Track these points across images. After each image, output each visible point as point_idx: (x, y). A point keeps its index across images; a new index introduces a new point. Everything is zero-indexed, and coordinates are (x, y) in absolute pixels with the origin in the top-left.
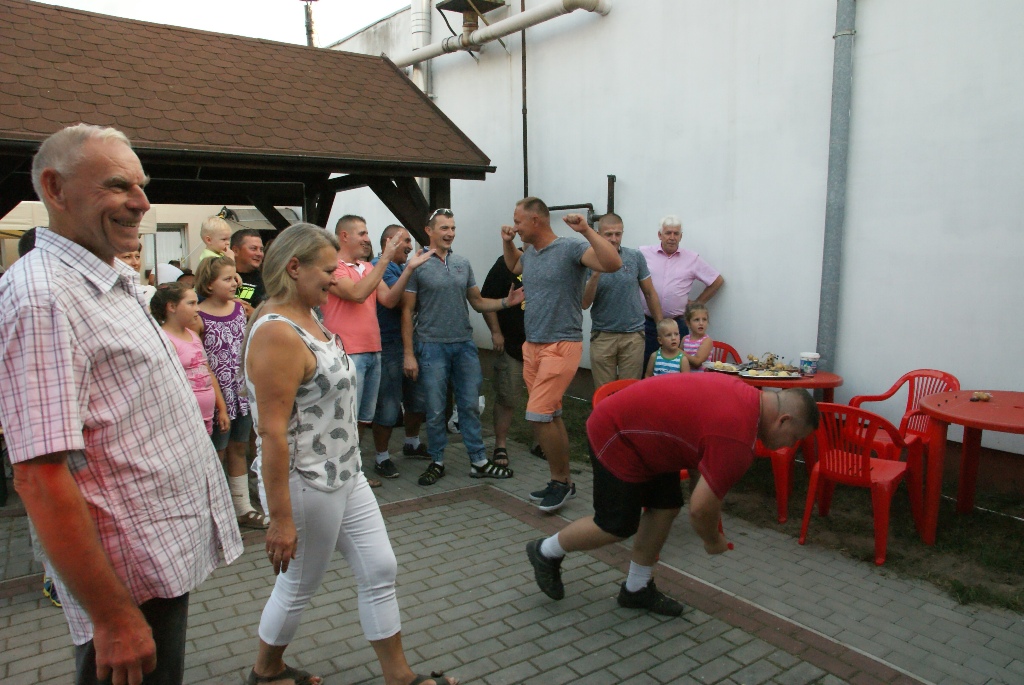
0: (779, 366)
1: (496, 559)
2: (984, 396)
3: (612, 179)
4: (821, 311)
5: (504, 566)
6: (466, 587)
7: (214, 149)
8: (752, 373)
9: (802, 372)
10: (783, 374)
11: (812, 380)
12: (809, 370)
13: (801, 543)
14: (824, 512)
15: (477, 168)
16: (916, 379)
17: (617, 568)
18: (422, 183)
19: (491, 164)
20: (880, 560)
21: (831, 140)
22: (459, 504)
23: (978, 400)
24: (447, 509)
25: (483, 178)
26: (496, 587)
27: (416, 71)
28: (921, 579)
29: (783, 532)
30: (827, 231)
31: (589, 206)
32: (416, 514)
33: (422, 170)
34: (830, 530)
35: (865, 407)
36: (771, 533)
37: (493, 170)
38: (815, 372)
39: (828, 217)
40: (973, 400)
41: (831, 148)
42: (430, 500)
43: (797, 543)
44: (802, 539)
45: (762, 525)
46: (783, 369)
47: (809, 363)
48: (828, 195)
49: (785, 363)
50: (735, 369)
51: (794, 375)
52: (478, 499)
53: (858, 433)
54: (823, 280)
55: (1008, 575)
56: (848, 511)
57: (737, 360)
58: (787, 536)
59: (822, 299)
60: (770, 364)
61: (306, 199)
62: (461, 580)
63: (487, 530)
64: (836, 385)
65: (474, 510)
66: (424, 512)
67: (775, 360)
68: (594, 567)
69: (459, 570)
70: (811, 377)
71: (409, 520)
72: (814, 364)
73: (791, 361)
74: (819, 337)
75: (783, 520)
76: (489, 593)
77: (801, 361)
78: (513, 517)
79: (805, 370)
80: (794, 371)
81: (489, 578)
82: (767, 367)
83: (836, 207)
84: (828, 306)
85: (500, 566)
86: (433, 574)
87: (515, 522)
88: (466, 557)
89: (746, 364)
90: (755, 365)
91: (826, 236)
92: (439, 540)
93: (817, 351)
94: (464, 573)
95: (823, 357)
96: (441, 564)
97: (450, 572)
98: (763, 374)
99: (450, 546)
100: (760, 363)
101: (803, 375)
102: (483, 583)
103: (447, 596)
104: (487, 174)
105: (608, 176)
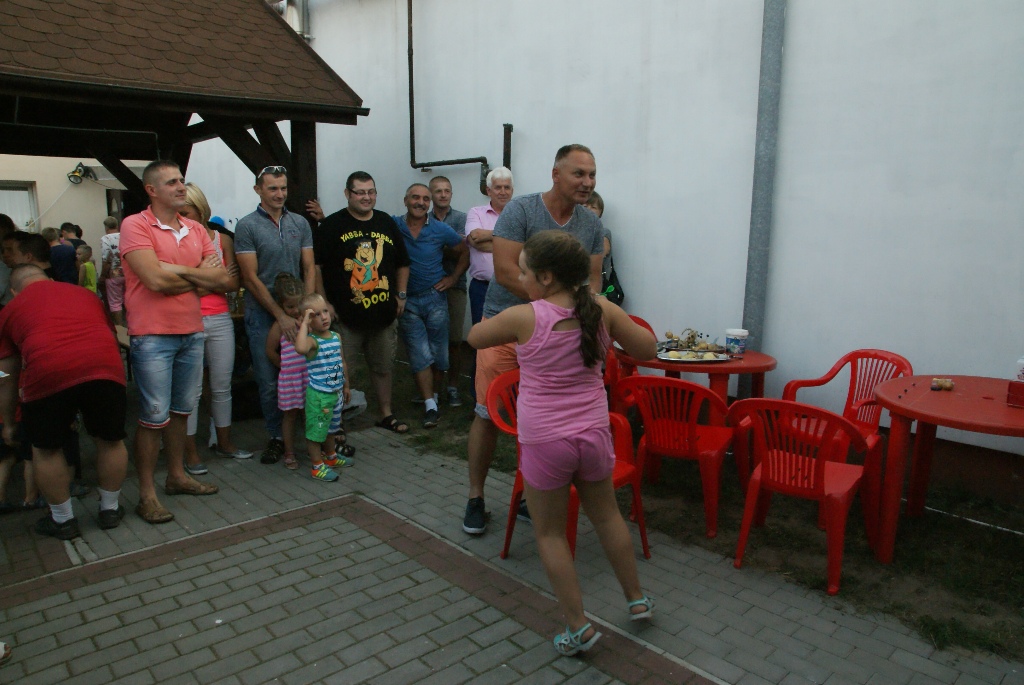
0: (703, 345)
2: (948, 383)
3: (508, 129)
4: (748, 280)
5: (365, 620)
6: (310, 657)
8: (673, 356)
9: (728, 351)
10: (709, 356)
11: (743, 364)
12: (736, 349)
13: (736, 566)
14: (759, 520)
15: (348, 110)
16: (859, 360)
18: (284, 127)
19: (364, 106)
20: (833, 588)
21: (761, 82)
22: (316, 525)
23: (939, 389)
24: (300, 532)
25: (354, 122)
27: (290, 7)
28: (884, 612)
29: (716, 549)
30: (755, 188)
31: (483, 160)
32: (261, 542)
33: (283, 111)
34: (768, 544)
35: (804, 397)
36: (697, 551)
37: (366, 112)
38: (743, 352)
39: (757, 171)
40: (933, 389)
42: (282, 520)
43: (732, 566)
44: (738, 562)
45: (687, 542)
46: (707, 350)
47: (736, 341)
48: (757, 145)
49: (709, 342)
51: (723, 357)
52: (342, 516)
53: (795, 424)
54: (750, 245)
55: (980, 602)
56: (786, 518)
58: (717, 557)
59: (749, 267)
60: (691, 343)
61: (159, 151)
62: (305, 646)
63: (347, 562)
64: (769, 368)
65: (335, 533)
66: (272, 538)
67: (698, 339)
68: (481, 616)
69: (305, 628)
70: (740, 359)
71: (250, 551)
72: (742, 343)
73: (716, 340)
74: (745, 310)
75: (712, 533)
76: (341, 666)
77: (728, 339)
78: (385, 542)
79: (732, 350)
80: (721, 352)
81: (343, 640)
82: (689, 347)
83: (766, 160)
84: (756, 275)
85: (360, 620)
86: (269, 637)
87: (385, 549)
88: (316, 608)
89: (663, 343)
90: (674, 345)
91: (754, 194)
92: (284, 581)
93: (744, 327)
94: (311, 634)
95: (751, 334)
96: (282, 619)
97: (292, 632)
98: (686, 356)
99: (297, 590)
100: (680, 343)
101: (732, 357)
102: (334, 648)
103: (282, 675)
104: (359, 117)
105: (504, 125)
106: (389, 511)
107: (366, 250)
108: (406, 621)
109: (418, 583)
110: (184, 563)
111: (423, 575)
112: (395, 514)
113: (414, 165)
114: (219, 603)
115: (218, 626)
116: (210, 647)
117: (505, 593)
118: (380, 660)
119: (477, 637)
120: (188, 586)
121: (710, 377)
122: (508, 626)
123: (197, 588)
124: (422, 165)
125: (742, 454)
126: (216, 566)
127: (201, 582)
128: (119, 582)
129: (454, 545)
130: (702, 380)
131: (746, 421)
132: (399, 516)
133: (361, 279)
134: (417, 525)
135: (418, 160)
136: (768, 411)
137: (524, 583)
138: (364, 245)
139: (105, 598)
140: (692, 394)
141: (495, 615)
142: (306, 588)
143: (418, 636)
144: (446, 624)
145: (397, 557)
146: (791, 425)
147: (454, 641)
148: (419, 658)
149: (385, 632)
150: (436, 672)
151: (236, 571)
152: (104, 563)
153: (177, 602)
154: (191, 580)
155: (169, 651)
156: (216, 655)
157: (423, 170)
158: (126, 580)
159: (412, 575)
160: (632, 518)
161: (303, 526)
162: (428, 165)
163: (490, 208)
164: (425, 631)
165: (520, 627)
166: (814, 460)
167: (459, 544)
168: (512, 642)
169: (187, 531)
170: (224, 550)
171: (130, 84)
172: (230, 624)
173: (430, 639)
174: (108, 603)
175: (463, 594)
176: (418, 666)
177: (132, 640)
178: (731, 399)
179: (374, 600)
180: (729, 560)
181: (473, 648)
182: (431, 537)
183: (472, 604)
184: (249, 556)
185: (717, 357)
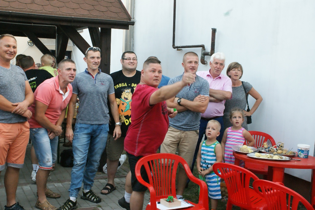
0: (279, 151)
3: (214, 31)
8: (257, 155)
10: (275, 157)
15: (126, 23)
19: (132, 20)
31: (203, 46)
37: (133, 24)
47: (302, 151)
50: (250, 151)
79: (300, 156)
80: (287, 156)
98: (264, 156)
104: (130, 26)
105: (212, 29)
107: (127, 94)
113: (174, 47)
124: (177, 47)
133: (123, 110)
135: (176, 45)
138: (126, 91)
157: (178, 50)
163: (209, 74)
185: (281, 158)
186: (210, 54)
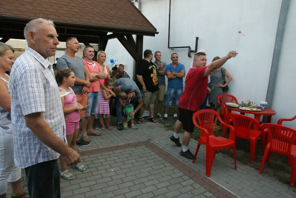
0: (253, 106)
1: (148, 172)
3: (197, 38)
4: (268, 87)
5: (151, 175)
6: (136, 183)
7: (62, 22)
8: (243, 108)
9: (261, 108)
10: (255, 109)
11: (265, 112)
12: (263, 108)
13: (259, 173)
14: (267, 160)
15: (153, 32)
17: (192, 179)
18: (134, 36)
19: (157, 31)
21: (278, 26)
22: (138, 147)
24: (134, 149)
25: (154, 36)
26: (147, 184)
27: (136, 2)
29: (253, 167)
30: (273, 59)
31: (189, 47)
32: (123, 150)
33: (135, 32)
34: (270, 167)
35: (285, 124)
36: (248, 167)
37: (158, 33)
38: (265, 109)
39: (274, 54)
41: (278, 29)
42: (129, 145)
43: (258, 173)
44: (260, 171)
45: (244, 163)
46: (254, 107)
47: (264, 105)
48: (275, 46)
49: (255, 105)
50: (237, 106)
51: (259, 110)
52: (145, 145)
53: (282, 133)
54: (270, 76)
56: (276, 160)
57: (237, 102)
58: (254, 169)
59: (269, 83)
60: (249, 105)
61: (99, 41)
62: (135, 180)
63: (147, 159)
64: (274, 114)
65: (143, 150)
66: (126, 150)
67: (251, 104)
68: (183, 177)
69: (135, 175)
70: (264, 111)
71: (120, 152)
72: (265, 106)
73: (257, 104)
74: (267, 96)
75: (252, 162)
76: (145, 186)
77: (261, 104)
78: (157, 154)
80: (259, 108)
81: (145, 180)
82: (248, 106)
83: (277, 50)
84: (271, 86)
85: (150, 175)
86: (126, 176)
87: (157, 156)
88: (138, 170)
89: (241, 104)
90: (244, 105)
91: (273, 61)
92: (130, 162)
93: (266, 101)
94: (137, 177)
95: (268, 103)
96: (129, 172)
97: (132, 176)
98: (248, 109)
99: (133, 165)
100: (246, 104)
101: (262, 110)
102: (143, 182)
103: (129, 187)
104: (156, 34)
105: (196, 37)
106: (158, 145)
108: (162, 177)
109: (166, 166)
110: (103, 154)
111: (167, 164)
112: (160, 147)
113: (169, 48)
114: (113, 166)
115: (112, 172)
116: (110, 177)
117: (190, 172)
118: (155, 186)
119: (182, 183)
120: (104, 160)
121: (255, 115)
122: (191, 181)
123: (107, 161)
124: (171, 48)
125: (264, 139)
126: (111, 155)
127: (108, 159)
128: (87, 157)
129: (176, 157)
130: (252, 116)
131: (266, 130)
132: (161, 147)
133: (155, 79)
134: (166, 150)
135: (170, 46)
136: (273, 128)
137: (196, 170)
139: (84, 161)
140: (249, 120)
141: (188, 178)
142: (135, 164)
143: (166, 181)
144: (173, 179)
145: (160, 159)
146: (281, 132)
147: (176, 184)
148: (166, 187)
149: (157, 179)
150: (170, 192)
151: (117, 158)
152: (83, 151)
153: (102, 164)
154: (105, 159)
155: (99, 176)
156: (112, 179)
157: (171, 49)
158: (89, 156)
159: (164, 164)
160: (228, 155)
161: (135, 147)
162: (173, 48)
164: (168, 180)
165: (194, 182)
166: (288, 144)
167: (177, 157)
168: (192, 186)
169: (103, 145)
170: (114, 151)
171: (96, 25)
172: (115, 171)
173: (169, 182)
174: (84, 162)
175: (179, 171)
176: (165, 189)
177: (91, 172)
178: (261, 123)
179: (154, 170)
180: (257, 170)
181: (181, 186)
182: (170, 154)
183: (181, 174)
184: (120, 154)
185: (257, 110)
186: (195, 51)
